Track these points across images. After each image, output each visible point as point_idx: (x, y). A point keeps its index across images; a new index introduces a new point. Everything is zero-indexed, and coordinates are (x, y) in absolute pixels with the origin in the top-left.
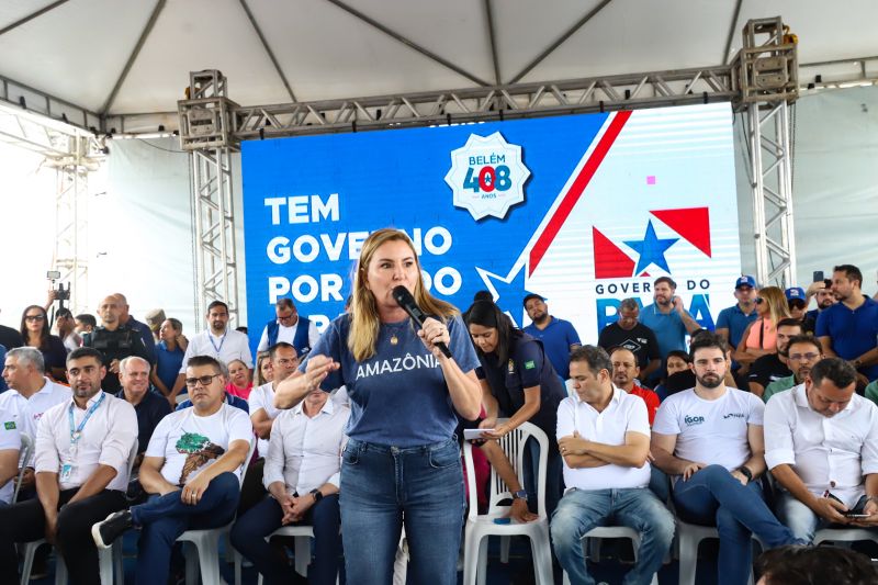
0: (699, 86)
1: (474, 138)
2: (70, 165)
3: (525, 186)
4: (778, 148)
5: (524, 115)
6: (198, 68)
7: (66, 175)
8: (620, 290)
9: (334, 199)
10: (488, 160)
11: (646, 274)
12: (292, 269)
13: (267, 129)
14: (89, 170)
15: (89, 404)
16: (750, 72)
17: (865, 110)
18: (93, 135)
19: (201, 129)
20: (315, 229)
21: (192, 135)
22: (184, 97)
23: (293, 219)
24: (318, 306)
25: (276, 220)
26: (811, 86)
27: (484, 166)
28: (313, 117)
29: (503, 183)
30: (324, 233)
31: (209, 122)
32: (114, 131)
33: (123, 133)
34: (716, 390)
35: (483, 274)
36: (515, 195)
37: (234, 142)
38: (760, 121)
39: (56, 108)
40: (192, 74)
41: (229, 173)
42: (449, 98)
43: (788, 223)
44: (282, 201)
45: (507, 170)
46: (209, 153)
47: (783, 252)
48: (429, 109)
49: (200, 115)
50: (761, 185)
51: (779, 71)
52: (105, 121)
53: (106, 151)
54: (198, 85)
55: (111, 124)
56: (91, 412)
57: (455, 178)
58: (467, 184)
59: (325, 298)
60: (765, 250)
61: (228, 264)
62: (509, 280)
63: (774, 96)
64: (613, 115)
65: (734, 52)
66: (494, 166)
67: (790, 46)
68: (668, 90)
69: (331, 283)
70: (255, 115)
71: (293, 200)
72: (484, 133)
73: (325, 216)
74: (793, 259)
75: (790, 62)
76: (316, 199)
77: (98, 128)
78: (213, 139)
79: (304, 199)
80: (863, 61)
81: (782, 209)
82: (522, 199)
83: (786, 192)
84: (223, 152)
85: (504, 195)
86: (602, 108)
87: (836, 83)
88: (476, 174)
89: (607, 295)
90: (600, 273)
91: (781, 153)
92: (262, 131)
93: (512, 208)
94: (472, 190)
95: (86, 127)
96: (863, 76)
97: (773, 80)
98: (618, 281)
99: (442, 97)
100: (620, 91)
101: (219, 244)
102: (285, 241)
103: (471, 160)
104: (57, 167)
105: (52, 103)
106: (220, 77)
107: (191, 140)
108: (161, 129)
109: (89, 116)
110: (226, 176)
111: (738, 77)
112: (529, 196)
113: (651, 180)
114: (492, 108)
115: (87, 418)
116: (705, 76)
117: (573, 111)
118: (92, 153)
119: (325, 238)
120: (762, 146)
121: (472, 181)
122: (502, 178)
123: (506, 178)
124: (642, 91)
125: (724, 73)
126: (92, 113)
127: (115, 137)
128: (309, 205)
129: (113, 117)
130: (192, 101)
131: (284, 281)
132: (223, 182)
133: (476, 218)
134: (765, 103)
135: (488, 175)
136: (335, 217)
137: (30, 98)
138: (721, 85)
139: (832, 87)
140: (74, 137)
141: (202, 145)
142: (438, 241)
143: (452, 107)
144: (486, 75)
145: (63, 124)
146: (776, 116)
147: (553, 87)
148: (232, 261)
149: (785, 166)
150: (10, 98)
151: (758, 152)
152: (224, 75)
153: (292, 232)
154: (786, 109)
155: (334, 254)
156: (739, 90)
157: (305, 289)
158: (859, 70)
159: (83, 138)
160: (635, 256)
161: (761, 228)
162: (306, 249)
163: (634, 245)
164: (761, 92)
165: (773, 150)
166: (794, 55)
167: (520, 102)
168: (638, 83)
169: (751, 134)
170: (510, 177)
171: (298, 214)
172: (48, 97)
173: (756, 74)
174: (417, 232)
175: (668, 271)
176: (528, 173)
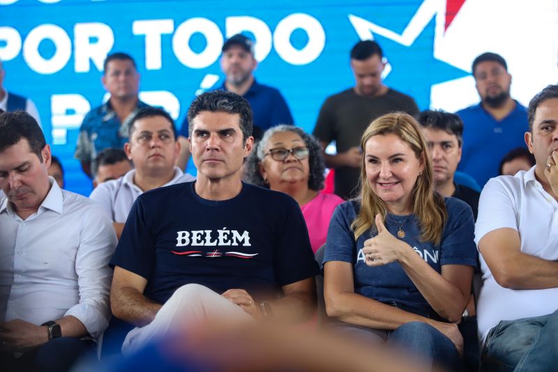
59: (82, 66)
69: (93, 40)
131: (10, 34)
157: (47, 49)
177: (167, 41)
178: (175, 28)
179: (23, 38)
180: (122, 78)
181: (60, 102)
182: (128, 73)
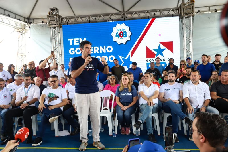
0: (171, 12)
1: (118, 25)
2: (21, 30)
3: (130, 36)
4: (189, 27)
5: (130, 19)
6: (52, 7)
7: (20, 33)
9: (85, 39)
10: (121, 30)
13: (68, 22)
14: (26, 32)
15: (29, 87)
16: (183, 9)
17: (209, 19)
18: (26, 24)
19: (53, 22)
21: (50, 24)
22: (48, 14)
23: (75, 44)
25: (71, 44)
26: (197, 13)
28: (80, 19)
29: (125, 35)
31: (55, 20)
32: (31, 23)
33: (33, 23)
34: (173, 83)
35: (120, 57)
36: (128, 38)
37: (61, 25)
38: (185, 21)
39: (17, 17)
40: (50, 8)
41: (60, 33)
42: (112, 15)
43: (191, 45)
44: (72, 39)
45: (126, 32)
46: (55, 28)
47: (190, 52)
48: (107, 18)
49: (52, 19)
50: (185, 36)
51: (190, 9)
52: (29, 20)
53: (30, 27)
54: (52, 11)
55: (30, 21)
56: (29, 88)
57: (114, 34)
58: (116, 36)
60: (186, 52)
61: (60, 55)
62: (126, 58)
63: (189, 15)
64: (151, 19)
65: (179, 4)
66: (123, 31)
67: (193, 3)
68: (164, 13)
70: (65, 19)
71: (75, 39)
72: (121, 23)
74: (192, 53)
75: (193, 7)
76: (81, 39)
77: (27, 22)
78: (55, 25)
79: (78, 39)
80: (209, 7)
81: (190, 42)
82: (129, 39)
83: (191, 38)
84: (58, 28)
85: (125, 38)
86: (148, 18)
87: (203, 12)
88: (119, 33)
89: (149, 62)
91: (190, 29)
92: (67, 23)
93: (127, 41)
94: (118, 37)
95: (24, 21)
96: (209, 10)
97: (189, 11)
98: (152, 59)
99: (110, 15)
100: (153, 13)
101: (57, 50)
102: (73, 49)
103: (118, 30)
104: (18, 31)
105: (16, 15)
106: (57, 9)
107: (50, 25)
108: (43, 22)
109: (25, 19)
110: (59, 34)
111: (180, 10)
112: (131, 39)
113: (160, 35)
114: (122, 18)
115: (28, 90)
116: (173, 10)
117: (142, 18)
118: (26, 28)
120: (186, 27)
121: (118, 35)
124: (158, 14)
125: (177, 9)
126: (26, 18)
127: (32, 24)
128: (79, 40)
129: (31, 19)
130: (50, 15)
132: (58, 35)
133: (119, 44)
134: (187, 17)
135: (121, 33)
137: (11, 14)
138: (176, 12)
139: (202, 13)
140: (22, 24)
141: (53, 26)
142: (110, 49)
143: (113, 17)
144: (121, 9)
145: (19, 21)
146: (189, 20)
147: (137, 12)
148: (61, 54)
149: (191, 32)
150: (6, 14)
151: (185, 28)
152: (58, 9)
154: (192, 18)
156: (181, 13)
158: (208, 9)
159: (24, 24)
160: (156, 53)
161: (185, 46)
162: (78, 51)
163: (155, 50)
164: (186, 14)
165: (188, 28)
166: (194, 5)
167: (129, 16)
168: (157, 12)
169: (183, 24)
170: (127, 34)
172: (15, 14)
173: (185, 9)
174: (105, 47)
175: (163, 56)
176: (131, 33)
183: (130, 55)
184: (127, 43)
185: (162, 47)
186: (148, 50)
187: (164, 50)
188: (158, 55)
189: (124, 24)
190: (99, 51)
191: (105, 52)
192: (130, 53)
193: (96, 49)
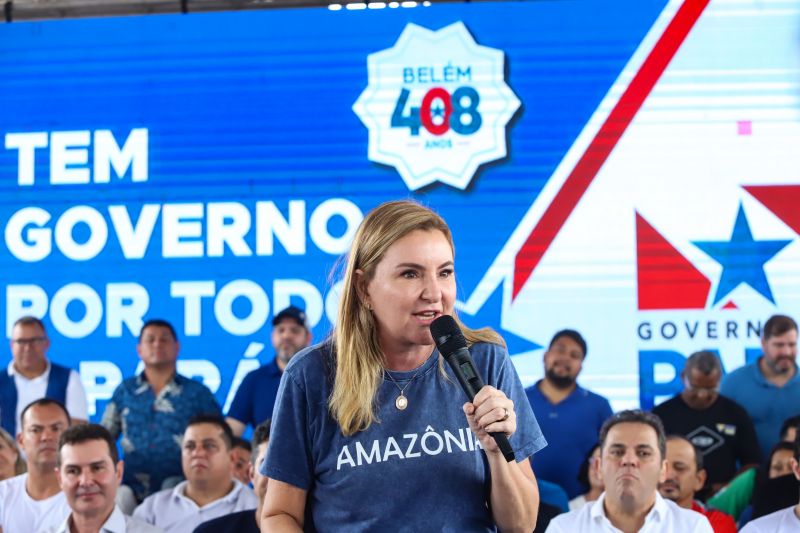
1: (412, 32)
3: (509, 127)
8: (682, 332)
9: (139, 138)
10: (439, 75)
11: (730, 305)
12: (53, 272)
13: (18, 3)
20: (99, 195)
23: (59, 176)
24: (98, 345)
25: (26, 175)
27: (431, 86)
29: (466, 119)
30: (116, 202)
36: (490, 143)
44: (38, 139)
45: (475, 97)
57: (373, 107)
58: (397, 120)
59: (114, 330)
62: (471, 307)
66: (451, 90)
69: (127, 302)
71: (61, 139)
72: (433, 23)
73: (121, 172)
76: (104, 138)
79: (81, 137)
82: (500, 152)
85: (467, 143)
88: (415, 100)
89: (657, 344)
90: (647, 300)
92: (9, 6)
93: (483, 169)
94: (406, 131)
98: (680, 316)
102: (40, 215)
103: (407, 72)
113: (745, 128)
119: (119, 213)
121: (406, 113)
122: (464, 111)
123: (473, 111)
128: (91, 149)
131: (35, 293)
133: (413, 185)
135: (438, 103)
136: (140, 174)
142: (337, 226)
153: (55, 199)
155: (134, 246)
157: (76, 311)
160: (712, 270)
162: (81, 233)
163: (711, 248)
170: (481, 108)
171: (68, 167)
174: (297, 207)
175: (771, 299)
176: (515, 104)
177: (208, 305)
178: (218, 290)
179: (50, 298)
180: (156, 344)
181: (89, 370)
182: (163, 341)
183: (501, 287)
184: (483, 183)
185: (766, 225)
186: (651, 245)
187: (779, 246)
188: (728, 285)
189: (458, 29)
190: (250, 238)
191: (295, 246)
192: (503, 267)
193: (228, 221)
